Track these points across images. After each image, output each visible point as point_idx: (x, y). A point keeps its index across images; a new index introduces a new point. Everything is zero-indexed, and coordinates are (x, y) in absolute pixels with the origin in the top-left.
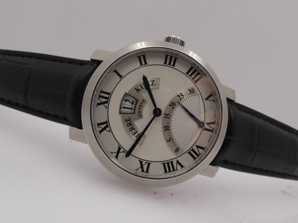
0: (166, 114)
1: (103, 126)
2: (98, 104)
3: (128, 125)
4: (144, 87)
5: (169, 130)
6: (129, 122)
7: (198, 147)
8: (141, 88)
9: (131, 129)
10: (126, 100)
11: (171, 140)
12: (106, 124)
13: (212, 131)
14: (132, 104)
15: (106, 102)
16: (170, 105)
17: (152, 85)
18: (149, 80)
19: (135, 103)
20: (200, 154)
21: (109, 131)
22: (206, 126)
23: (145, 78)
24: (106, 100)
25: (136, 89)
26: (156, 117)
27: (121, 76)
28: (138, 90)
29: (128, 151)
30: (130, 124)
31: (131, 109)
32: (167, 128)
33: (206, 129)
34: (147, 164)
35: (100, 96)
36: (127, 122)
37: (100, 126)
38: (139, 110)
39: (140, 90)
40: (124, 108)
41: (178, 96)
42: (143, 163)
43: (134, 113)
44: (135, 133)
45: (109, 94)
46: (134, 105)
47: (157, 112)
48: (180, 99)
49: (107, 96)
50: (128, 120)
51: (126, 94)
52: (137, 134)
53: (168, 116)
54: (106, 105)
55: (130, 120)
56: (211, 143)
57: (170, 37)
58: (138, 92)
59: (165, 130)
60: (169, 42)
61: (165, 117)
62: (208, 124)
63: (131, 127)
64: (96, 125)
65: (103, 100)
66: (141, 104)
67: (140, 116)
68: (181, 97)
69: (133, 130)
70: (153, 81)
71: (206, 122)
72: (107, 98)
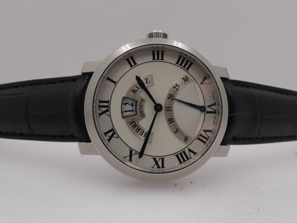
0: (167, 107)
1: (110, 134)
2: (100, 114)
3: (134, 127)
4: (139, 87)
5: (173, 122)
6: (134, 124)
7: (205, 131)
8: (137, 89)
9: (137, 130)
10: (125, 104)
11: (178, 131)
12: (112, 132)
13: (214, 112)
14: (132, 105)
15: (107, 111)
16: (169, 98)
17: (147, 83)
18: (142, 79)
19: (135, 104)
20: (209, 137)
21: (117, 137)
22: (208, 109)
23: (138, 79)
24: (106, 109)
25: (132, 90)
26: (158, 113)
27: (114, 82)
28: (134, 91)
29: (139, 151)
30: (135, 126)
31: (132, 111)
32: (171, 121)
33: (208, 112)
34: (161, 160)
35: (100, 106)
36: (132, 125)
37: (107, 135)
38: (140, 110)
39: (136, 91)
40: (126, 111)
41: (174, 87)
42: (157, 159)
43: (136, 114)
44: (142, 133)
45: (108, 102)
46: (134, 107)
47: (158, 108)
48: (177, 90)
49: (107, 104)
50: (132, 123)
51: (124, 98)
52: (144, 133)
53: (170, 109)
54: (108, 113)
55: (134, 122)
56: (217, 124)
57: (152, 33)
58: (135, 93)
59: (170, 123)
60: (152, 37)
61: (167, 111)
62: (209, 106)
63: (137, 128)
64: (104, 135)
65: (104, 109)
66: (141, 104)
67: (143, 115)
68: (177, 87)
69: (139, 130)
70: (147, 79)
71: (206, 105)
72: (107, 106)
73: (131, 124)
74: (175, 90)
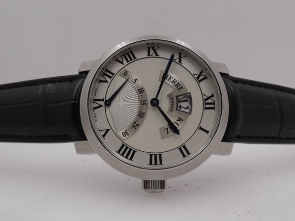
0: (146, 104)
1: (201, 77)
2: (212, 96)
3: (179, 84)
4: (175, 124)
5: (139, 90)
6: (179, 87)
7: (106, 81)
8: (178, 122)
9: (175, 81)
10: (187, 108)
11: (134, 81)
12: (199, 79)
13: (95, 100)
14: (180, 107)
15: (206, 100)
16: (144, 113)
17: (167, 129)
18: (171, 133)
19: (178, 108)
20: (102, 75)
21: (194, 74)
22: (102, 103)
23: (177, 132)
24: (207, 102)
25: (182, 120)
26: (155, 97)
27: (201, 128)
28: (180, 119)
29: (173, 62)
30: (177, 85)
31: (180, 102)
32: (141, 91)
33: (102, 100)
34: (151, 54)
35: (213, 104)
37: (204, 77)
38: (173, 100)
39: (178, 120)
40: (187, 101)
41: (138, 125)
42: (154, 55)
43: (176, 97)
44: (170, 78)
45: (206, 108)
46: (179, 105)
47: (155, 103)
48: (135, 122)
49: (207, 106)
51: (190, 113)
52: (168, 79)
53: (142, 102)
54: (205, 97)
55: (178, 89)
56: (93, 88)
58: (179, 118)
59: (142, 89)
61: (145, 101)
62: (101, 106)
63: (176, 83)
64: (207, 77)
65: (209, 101)
66: (172, 107)
67: (170, 96)
68: (135, 125)
69: (173, 81)
70: (167, 133)
71: (104, 107)
72: (206, 104)
73: (182, 87)
74: (137, 122)
